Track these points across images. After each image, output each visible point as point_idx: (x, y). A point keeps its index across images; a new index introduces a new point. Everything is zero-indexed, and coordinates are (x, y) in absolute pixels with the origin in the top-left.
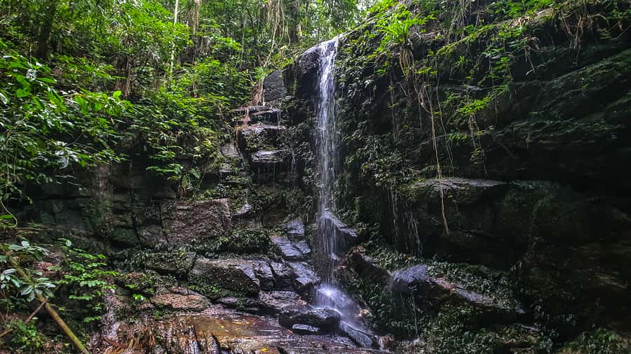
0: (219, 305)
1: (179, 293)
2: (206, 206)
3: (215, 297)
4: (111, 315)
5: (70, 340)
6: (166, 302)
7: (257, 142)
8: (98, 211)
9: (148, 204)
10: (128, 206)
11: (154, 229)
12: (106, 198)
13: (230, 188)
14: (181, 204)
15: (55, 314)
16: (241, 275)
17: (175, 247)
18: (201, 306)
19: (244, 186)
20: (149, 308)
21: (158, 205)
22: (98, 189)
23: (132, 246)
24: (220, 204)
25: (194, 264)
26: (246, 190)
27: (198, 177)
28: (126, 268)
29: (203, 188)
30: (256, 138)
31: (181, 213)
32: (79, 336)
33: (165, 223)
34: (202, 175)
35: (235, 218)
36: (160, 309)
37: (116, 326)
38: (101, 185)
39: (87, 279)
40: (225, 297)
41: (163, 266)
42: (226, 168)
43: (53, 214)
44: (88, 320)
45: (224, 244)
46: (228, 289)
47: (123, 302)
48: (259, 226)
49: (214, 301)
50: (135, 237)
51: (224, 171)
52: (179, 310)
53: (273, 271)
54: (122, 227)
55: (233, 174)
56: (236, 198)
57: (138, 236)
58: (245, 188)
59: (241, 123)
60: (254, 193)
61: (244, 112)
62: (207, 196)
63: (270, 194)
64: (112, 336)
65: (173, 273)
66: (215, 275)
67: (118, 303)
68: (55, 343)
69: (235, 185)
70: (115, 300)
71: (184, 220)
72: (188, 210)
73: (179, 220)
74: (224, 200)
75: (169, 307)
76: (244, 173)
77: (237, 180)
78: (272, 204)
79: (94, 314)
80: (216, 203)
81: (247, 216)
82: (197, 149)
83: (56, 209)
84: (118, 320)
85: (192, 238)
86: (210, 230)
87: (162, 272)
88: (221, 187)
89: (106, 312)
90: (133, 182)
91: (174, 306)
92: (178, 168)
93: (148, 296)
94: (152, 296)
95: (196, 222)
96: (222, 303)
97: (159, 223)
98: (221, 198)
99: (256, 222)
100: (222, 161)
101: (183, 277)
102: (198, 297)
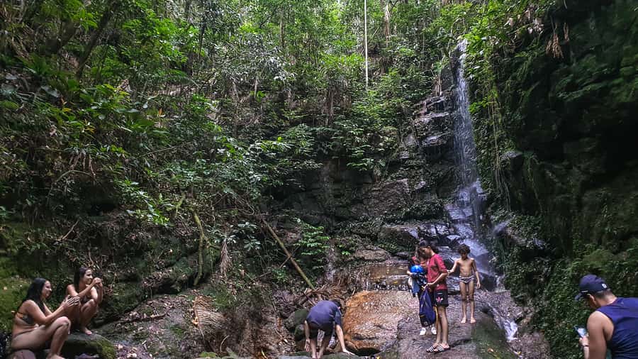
0: (395, 257)
1: (370, 249)
2: (391, 186)
3: (394, 251)
4: (330, 265)
5: (304, 280)
6: (361, 256)
7: (426, 130)
8: (325, 198)
9: (354, 189)
10: (342, 191)
11: (359, 206)
12: (329, 187)
13: (409, 170)
14: (375, 187)
15: (296, 264)
16: (408, 236)
17: (373, 217)
18: (383, 258)
19: (420, 167)
20: (352, 260)
21: (359, 189)
22: (323, 182)
23: (345, 219)
24: (401, 183)
25: (380, 229)
26: (421, 170)
27: (383, 165)
28: (341, 234)
29: (390, 173)
30: (424, 127)
31: (374, 193)
32: (309, 277)
33: (365, 202)
34: (386, 164)
35: (413, 193)
36: (358, 261)
37: (333, 272)
38: (325, 180)
39: (310, 242)
40: (401, 251)
41: (363, 232)
42: (405, 155)
43: (300, 202)
44: (314, 268)
45: (407, 213)
46: (402, 246)
47: (337, 256)
48: (434, 197)
49: (393, 254)
50: (348, 212)
51: (403, 157)
52: (369, 260)
53: (437, 232)
54: (341, 206)
55: (411, 158)
56: (414, 177)
57: (350, 212)
58: (420, 169)
59: (419, 115)
60: (428, 171)
61: (422, 105)
62: (392, 178)
63: (440, 171)
64: (330, 278)
65: (369, 236)
66: (393, 236)
67: (335, 257)
68: (296, 281)
69: (412, 167)
70: (333, 255)
71: (377, 198)
72: (379, 190)
73: (374, 198)
74: (405, 181)
75: (363, 259)
76: (420, 157)
77: (413, 163)
78: (443, 179)
79: (319, 264)
80: (398, 183)
81: (423, 191)
82: (381, 144)
83: (301, 199)
84: (334, 268)
85: (384, 210)
86: (395, 204)
87: (362, 236)
88: (401, 171)
89: (327, 263)
90: (344, 175)
91: (366, 258)
92: (369, 160)
93: (352, 252)
94: (354, 252)
95: (386, 199)
96: (398, 256)
97: (361, 202)
98: (403, 178)
99: (431, 194)
100: (402, 149)
101: (374, 239)
102: (382, 252)
